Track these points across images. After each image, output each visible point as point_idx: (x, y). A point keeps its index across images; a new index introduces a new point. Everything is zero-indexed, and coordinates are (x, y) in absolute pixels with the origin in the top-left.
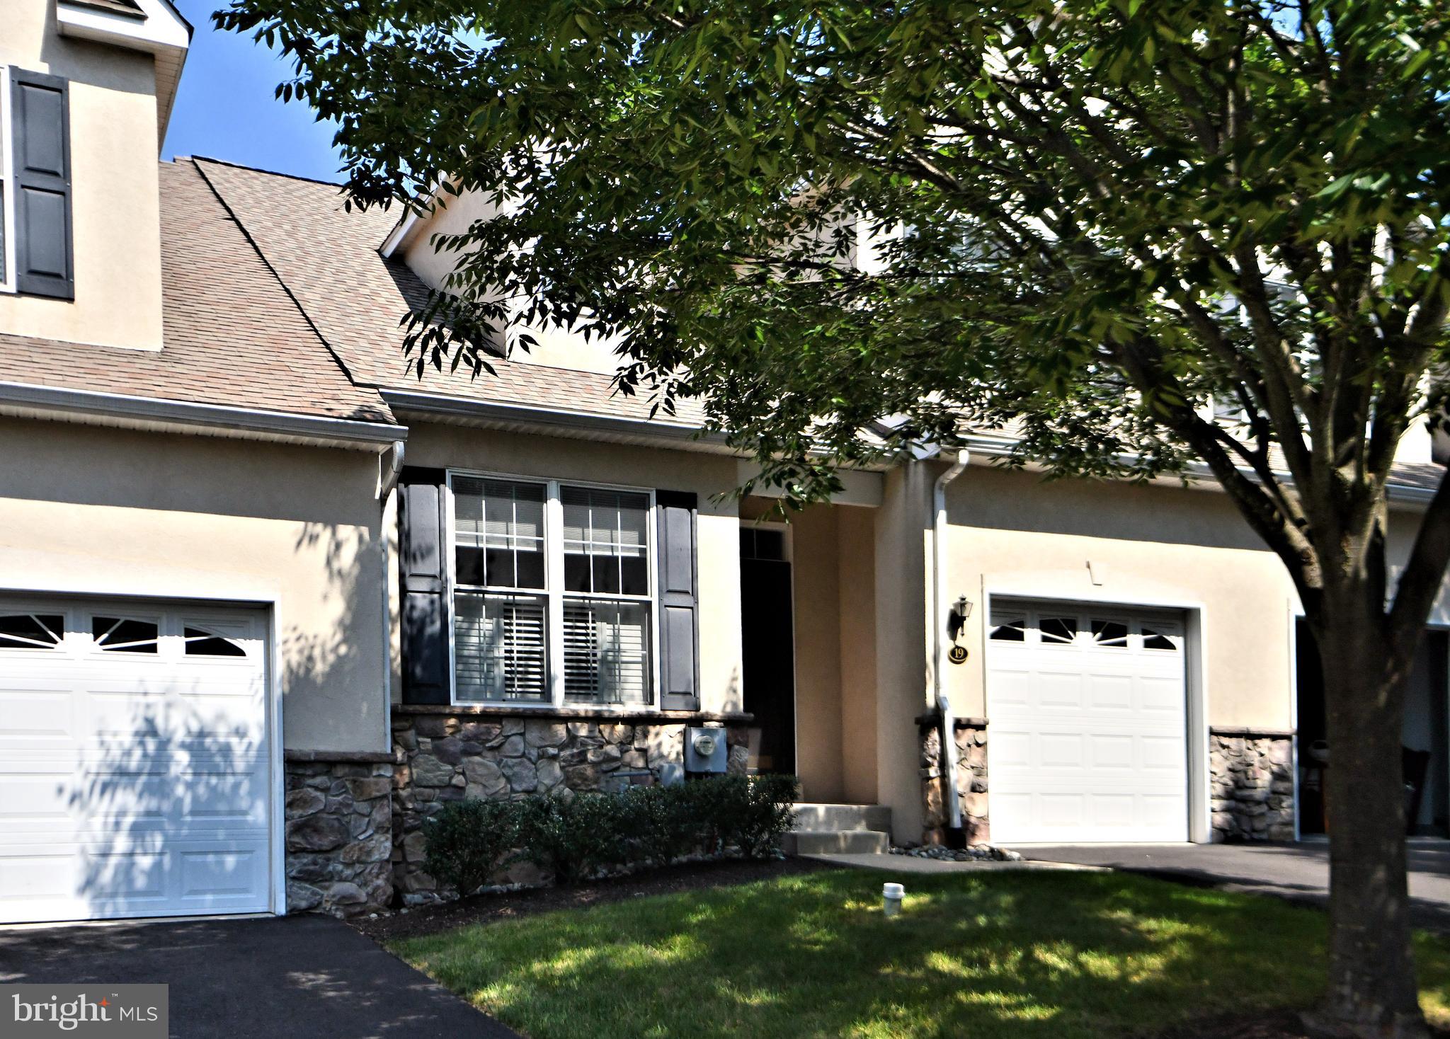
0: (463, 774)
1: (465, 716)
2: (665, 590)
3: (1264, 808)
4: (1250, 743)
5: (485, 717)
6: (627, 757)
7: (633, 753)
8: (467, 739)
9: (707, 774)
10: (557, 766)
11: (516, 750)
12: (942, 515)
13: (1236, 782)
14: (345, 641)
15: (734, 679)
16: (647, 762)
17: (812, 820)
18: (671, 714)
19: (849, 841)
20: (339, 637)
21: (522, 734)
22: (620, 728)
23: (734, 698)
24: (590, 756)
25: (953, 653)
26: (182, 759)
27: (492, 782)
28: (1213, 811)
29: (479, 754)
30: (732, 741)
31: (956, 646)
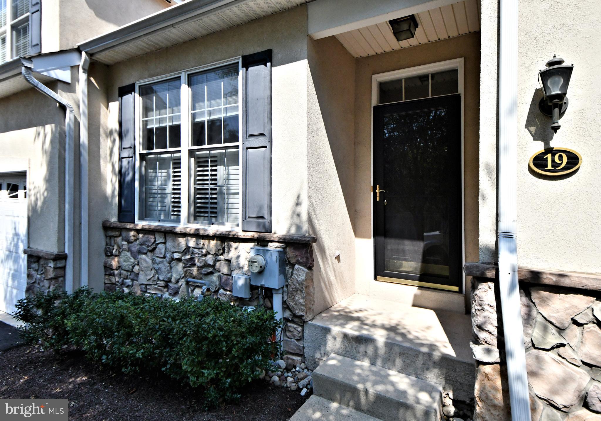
0: (138, 265)
1: (138, 231)
2: (247, 137)
5: (144, 231)
6: (218, 264)
7: (223, 262)
8: (141, 245)
11: (161, 253)
14: (46, 189)
16: (231, 270)
17: (370, 350)
18: (242, 235)
20: (44, 188)
21: (165, 243)
22: (213, 243)
23: (298, 223)
24: (196, 262)
25: (539, 160)
27: (149, 272)
29: (146, 254)
30: (293, 261)
31: (549, 150)
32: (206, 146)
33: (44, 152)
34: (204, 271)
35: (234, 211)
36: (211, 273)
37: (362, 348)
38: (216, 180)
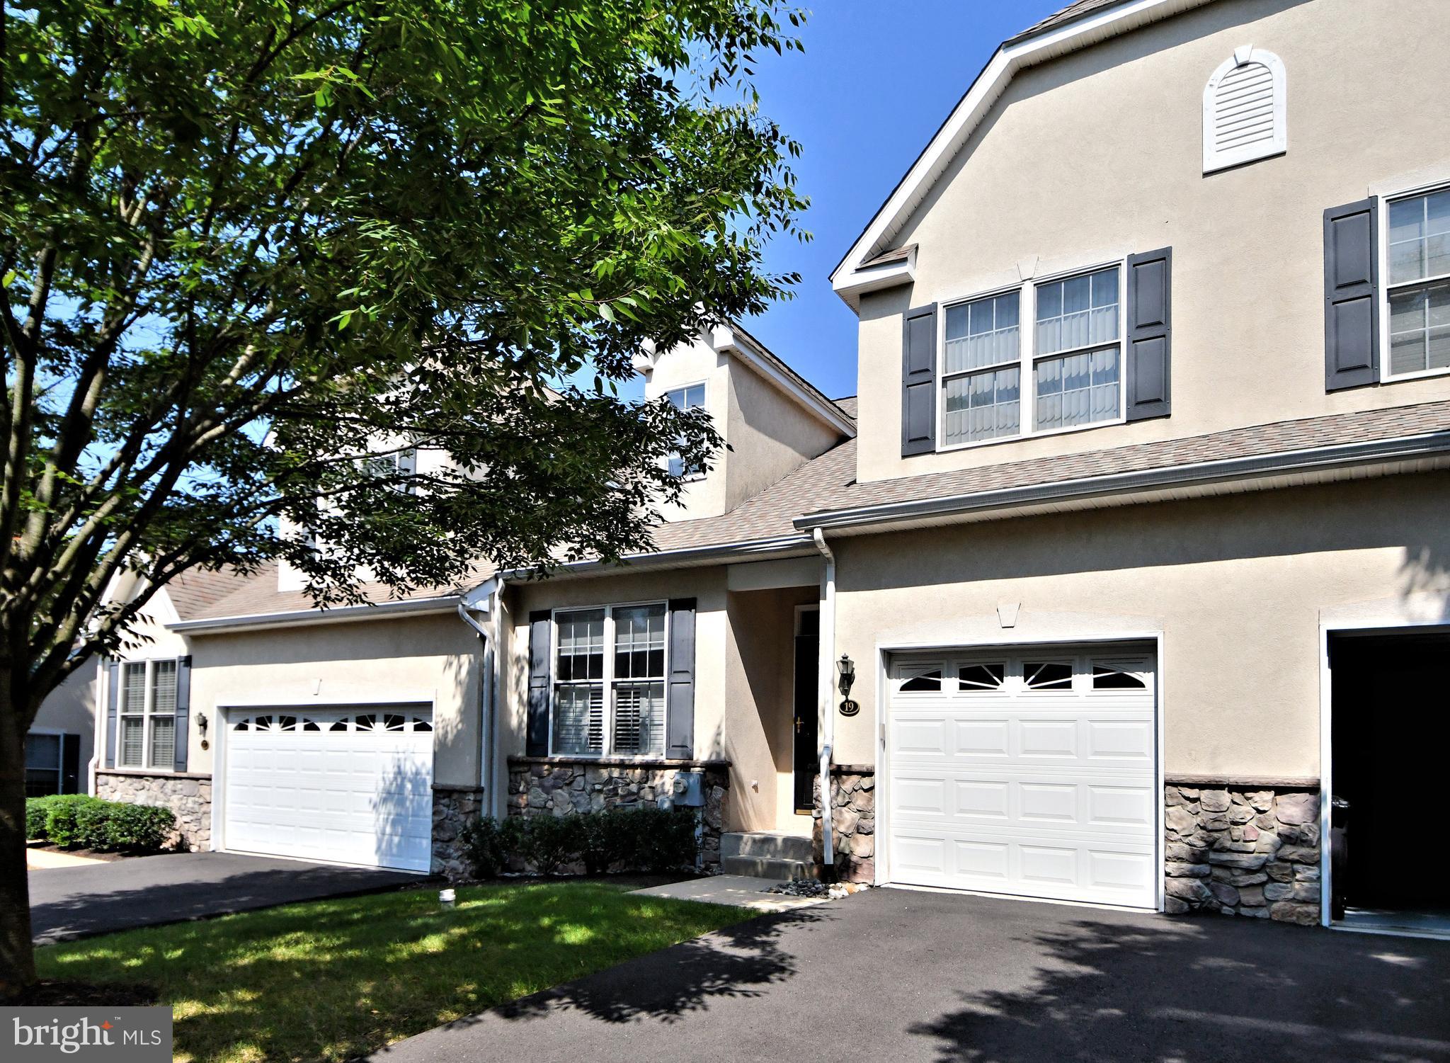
0: (552, 800)
1: (552, 764)
2: (672, 672)
3: (1262, 877)
4: (1237, 796)
5: (562, 764)
6: (642, 792)
7: (647, 790)
8: (556, 778)
9: (685, 806)
10: (602, 796)
11: (580, 786)
12: (831, 586)
13: (1210, 844)
14: (461, 721)
15: (719, 734)
16: (655, 796)
17: (772, 848)
18: (667, 762)
19: (765, 866)
20: (458, 719)
21: (584, 775)
22: (638, 771)
23: (717, 749)
24: (620, 791)
25: (842, 706)
26: (409, 786)
27: (565, 806)
28: (1167, 874)
29: (561, 788)
30: (712, 783)
31: (847, 701)
32: (630, 679)
33: (459, 683)
34: (628, 799)
35: (657, 742)
36: (635, 800)
37: (766, 847)
38: (638, 711)
